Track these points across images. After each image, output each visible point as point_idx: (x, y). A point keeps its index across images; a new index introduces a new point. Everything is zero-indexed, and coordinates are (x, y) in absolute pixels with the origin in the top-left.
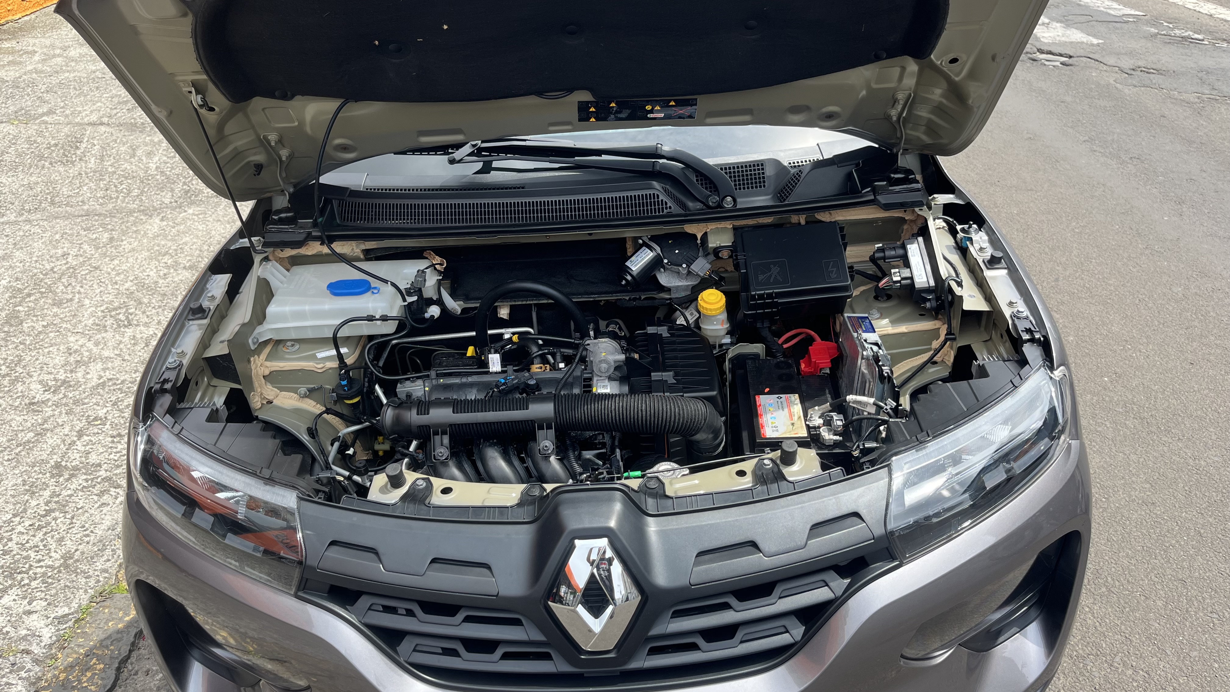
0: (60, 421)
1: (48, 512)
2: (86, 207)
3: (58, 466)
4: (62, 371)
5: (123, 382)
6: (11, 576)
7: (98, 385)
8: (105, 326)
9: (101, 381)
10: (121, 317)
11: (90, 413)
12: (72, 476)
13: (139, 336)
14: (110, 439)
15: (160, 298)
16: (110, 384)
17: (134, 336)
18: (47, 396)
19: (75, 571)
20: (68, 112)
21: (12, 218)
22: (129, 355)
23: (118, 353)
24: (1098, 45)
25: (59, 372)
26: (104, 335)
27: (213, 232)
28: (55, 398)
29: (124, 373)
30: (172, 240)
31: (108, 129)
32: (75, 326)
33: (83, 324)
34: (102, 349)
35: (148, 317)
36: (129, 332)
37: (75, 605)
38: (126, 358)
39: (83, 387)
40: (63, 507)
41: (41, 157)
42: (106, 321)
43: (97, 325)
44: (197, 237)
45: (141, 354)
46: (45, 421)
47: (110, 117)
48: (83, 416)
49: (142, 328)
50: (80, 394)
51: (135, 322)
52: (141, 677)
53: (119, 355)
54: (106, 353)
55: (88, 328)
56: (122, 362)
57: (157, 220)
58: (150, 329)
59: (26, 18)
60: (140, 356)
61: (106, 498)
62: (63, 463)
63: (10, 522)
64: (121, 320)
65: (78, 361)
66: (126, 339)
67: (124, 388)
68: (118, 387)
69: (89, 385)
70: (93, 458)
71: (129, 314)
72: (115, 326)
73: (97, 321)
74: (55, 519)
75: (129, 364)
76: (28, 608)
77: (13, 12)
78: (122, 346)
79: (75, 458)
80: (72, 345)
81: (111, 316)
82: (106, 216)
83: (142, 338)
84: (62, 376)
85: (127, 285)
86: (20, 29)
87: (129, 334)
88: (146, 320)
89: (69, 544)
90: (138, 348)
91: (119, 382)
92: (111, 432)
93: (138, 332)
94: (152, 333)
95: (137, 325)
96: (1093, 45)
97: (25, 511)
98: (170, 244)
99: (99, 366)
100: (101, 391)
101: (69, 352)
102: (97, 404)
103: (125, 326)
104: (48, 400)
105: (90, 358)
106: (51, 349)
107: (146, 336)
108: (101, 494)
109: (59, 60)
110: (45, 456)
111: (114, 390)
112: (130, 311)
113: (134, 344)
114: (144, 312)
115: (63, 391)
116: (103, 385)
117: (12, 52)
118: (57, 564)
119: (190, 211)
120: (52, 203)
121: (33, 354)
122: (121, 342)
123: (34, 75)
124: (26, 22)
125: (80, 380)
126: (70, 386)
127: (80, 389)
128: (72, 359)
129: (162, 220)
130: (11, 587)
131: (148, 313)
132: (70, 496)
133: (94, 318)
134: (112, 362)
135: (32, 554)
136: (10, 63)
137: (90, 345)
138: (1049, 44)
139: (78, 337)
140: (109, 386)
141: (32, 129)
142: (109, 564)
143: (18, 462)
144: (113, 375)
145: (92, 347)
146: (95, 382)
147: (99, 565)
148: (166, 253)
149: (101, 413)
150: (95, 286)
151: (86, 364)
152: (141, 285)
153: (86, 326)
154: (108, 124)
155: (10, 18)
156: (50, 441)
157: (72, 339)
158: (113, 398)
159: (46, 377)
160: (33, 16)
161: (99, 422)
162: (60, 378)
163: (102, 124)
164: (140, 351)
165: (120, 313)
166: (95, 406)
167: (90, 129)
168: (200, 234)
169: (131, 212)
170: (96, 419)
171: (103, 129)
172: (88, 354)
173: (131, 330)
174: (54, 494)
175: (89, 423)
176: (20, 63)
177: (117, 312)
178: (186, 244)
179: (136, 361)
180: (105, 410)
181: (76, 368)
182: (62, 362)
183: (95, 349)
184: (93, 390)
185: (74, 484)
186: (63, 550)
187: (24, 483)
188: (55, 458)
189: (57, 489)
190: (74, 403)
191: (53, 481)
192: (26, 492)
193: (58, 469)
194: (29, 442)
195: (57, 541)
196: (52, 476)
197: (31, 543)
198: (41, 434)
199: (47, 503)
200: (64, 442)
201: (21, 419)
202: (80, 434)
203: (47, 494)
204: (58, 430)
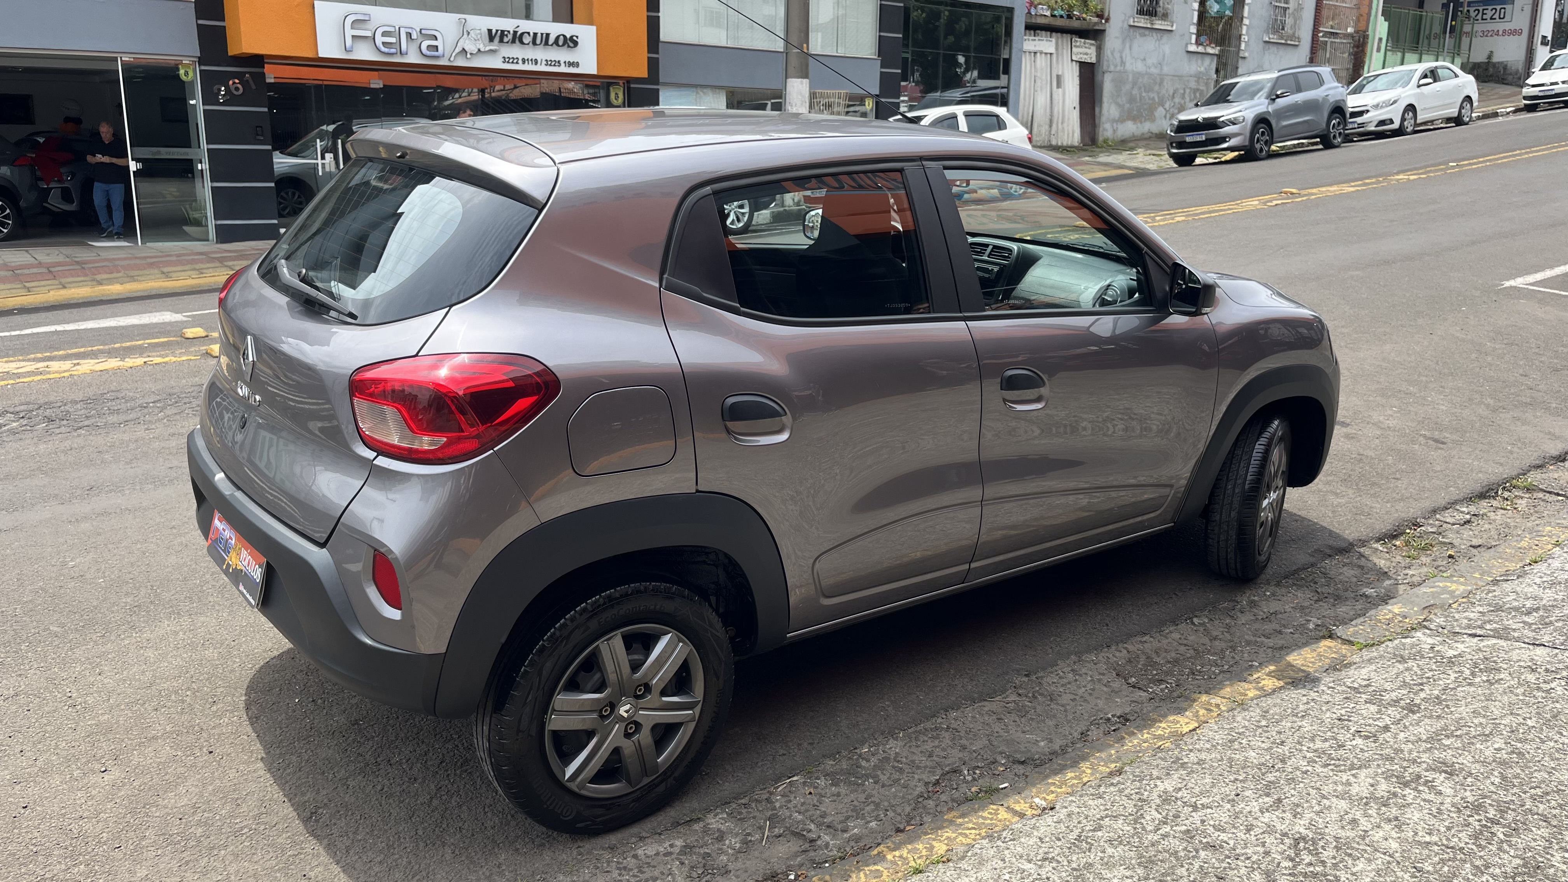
0: (1411, 746)
3: (1412, 711)
4: (1409, 800)
5: (1326, 765)
7: (1359, 768)
9: (1354, 772)
10: (1307, 859)
11: (1373, 745)
13: (1288, 815)
14: (1352, 719)
15: (1231, 873)
16: (1343, 768)
17: (1295, 816)
18: (1430, 775)
19: (1395, 655)
22: (1309, 794)
23: (1325, 801)
25: (1413, 799)
26: (1342, 833)
28: (1417, 770)
29: (1322, 774)
33: (1373, 866)
34: (1347, 813)
35: (1263, 844)
36: (1300, 827)
38: (1315, 791)
39: (1380, 771)
40: (1405, 684)
42: (1334, 858)
43: (1350, 855)
45: (1292, 791)
48: (1382, 744)
49: (1279, 827)
50: (1384, 765)
51: (1286, 841)
53: (1324, 797)
54: (1343, 804)
55: (1366, 855)
56: (1322, 788)
58: (1266, 820)
60: (1294, 789)
61: (1365, 683)
64: (1310, 852)
65: (1384, 806)
66: (1308, 815)
67: (1325, 758)
68: (1333, 762)
69: (1371, 771)
70: (1373, 708)
71: (1292, 860)
72: (1321, 843)
73: (1350, 862)
75: (1313, 784)
78: (1317, 808)
80: (1395, 835)
81: (1323, 863)
83: (1284, 811)
87: (1302, 822)
88: (1269, 840)
89: (1401, 667)
90: (1295, 800)
91: (1330, 767)
92: (1350, 723)
93: (1288, 822)
94: (1267, 814)
95: (1285, 835)
100: (1355, 761)
101: (1399, 824)
102: (1362, 750)
103: (1304, 839)
104: (1427, 770)
105: (1366, 804)
106: (1428, 839)
107: (1276, 813)
111: (1339, 760)
112: (1290, 864)
113: (1298, 805)
114: (1267, 853)
115: (1407, 774)
121: (1456, 840)
122: (1318, 813)
125: (1383, 780)
126: (1397, 777)
127: (1384, 769)
128: (1394, 811)
131: (1260, 849)
132: (1399, 689)
133: (1354, 870)
134: (1335, 790)
137: (1364, 824)
139: (1384, 844)
140: (1345, 765)
143: (1458, 723)
144: (1337, 776)
145: (1363, 821)
146: (1363, 773)
149: (1359, 741)
151: (1372, 797)
153: (1369, 861)
156: (1422, 730)
157: (1394, 845)
158: (1341, 752)
161: (1363, 734)
162: (1410, 791)
164: (1292, 796)
165: (1310, 864)
166: (1366, 749)
170: (1367, 737)
172: (1370, 812)
173: (1297, 828)
174: (1416, 694)
175: (1375, 736)
177: (1312, 869)
179: (1302, 785)
180: (1354, 743)
181: (1389, 799)
182: (1409, 810)
183: (1358, 815)
184: (1365, 765)
185: (1394, 695)
186: (1406, 665)
187: (1447, 706)
188: (1415, 717)
189: (1412, 696)
190: (1392, 759)
191: (1417, 701)
192: (1445, 700)
193: (1412, 709)
194: (1447, 737)
195: (1411, 670)
196: (1419, 706)
197: (1436, 673)
198: (1434, 739)
199: (1422, 690)
200: (1405, 727)
201: (1460, 760)
202: (1386, 728)
203: (1422, 695)
204: (1412, 738)
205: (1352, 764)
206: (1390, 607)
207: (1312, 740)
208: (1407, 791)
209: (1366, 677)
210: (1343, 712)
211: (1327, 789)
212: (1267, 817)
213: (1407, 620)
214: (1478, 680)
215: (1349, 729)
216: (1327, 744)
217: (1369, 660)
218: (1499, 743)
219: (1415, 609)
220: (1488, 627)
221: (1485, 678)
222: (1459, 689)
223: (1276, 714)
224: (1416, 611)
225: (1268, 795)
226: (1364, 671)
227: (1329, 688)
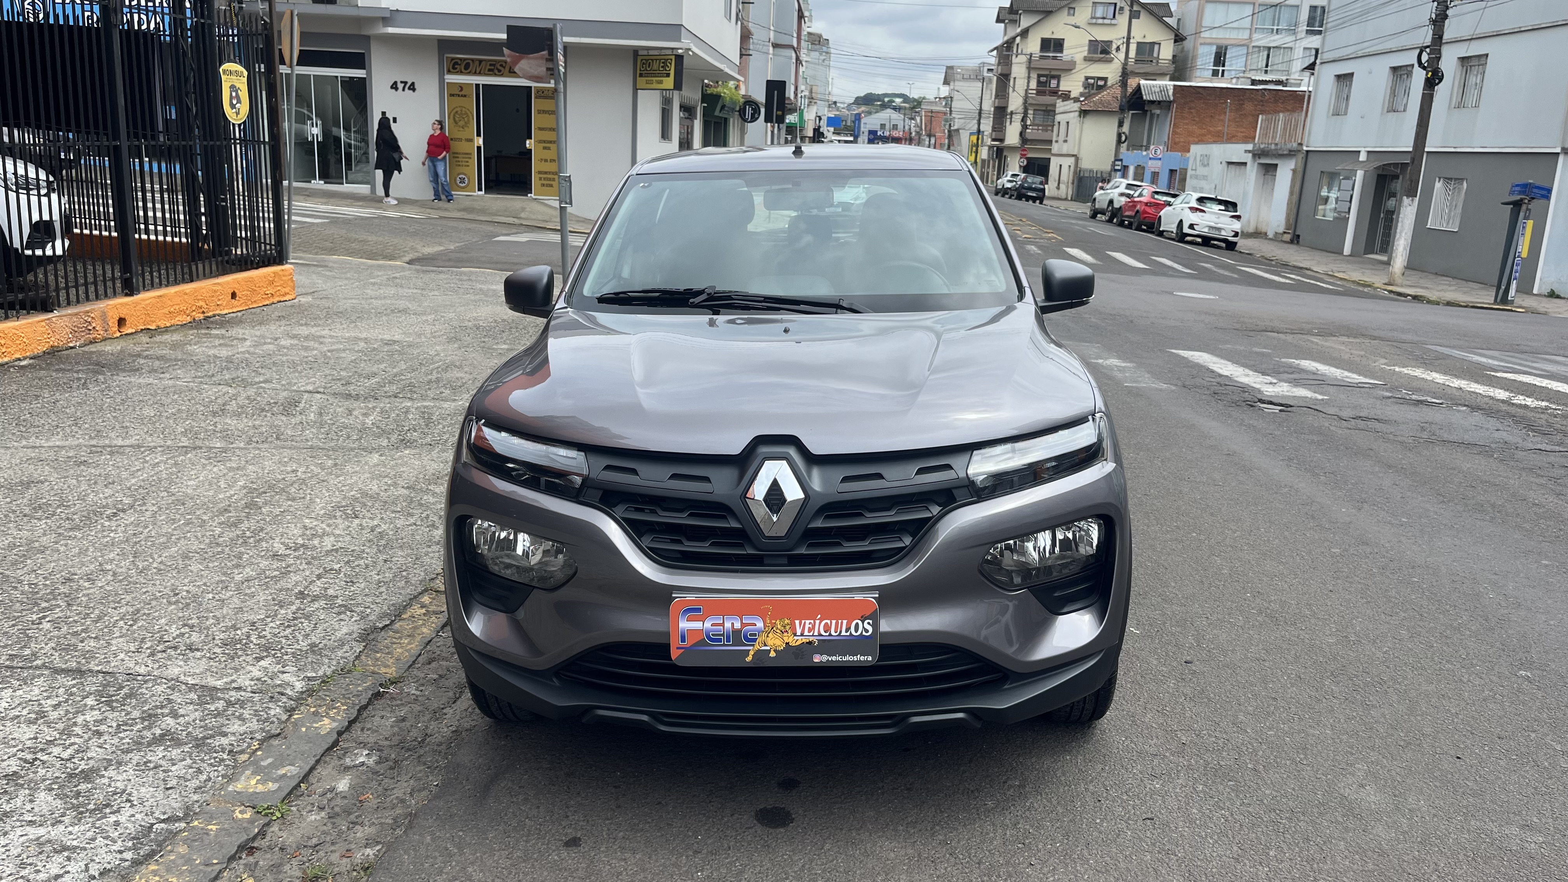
0: (301, 568)
1: (295, 619)
2: (310, 443)
3: (301, 593)
5: (353, 551)
6: (266, 650)
8: (335, 516)
12: (313, 601)
18: (288, 552)
19: (320, 654)
20: (284, 382)
21: (242, 445)
24: (1323, 400)
25: (297, 539)
27: (428, 467)
28: (296, 554)
30: (391, 468)
31: (324, 396)
32: (309, 514)
33: (316, 513)
36: (357, 521)
37: (320, 673)
39: (319, 550)
40: (308, 617)
41: (263, 410)
44: (414, 469)
46: (289, 566)
47: (325, 388)
50: (317, 554)
52: (377, 719)
54: (337, 532)
55: (320, 516)
57: (377, 456)
59: (232, 315)
61: (342, 617)
62: (306, 592)
63: (263, 620)
65: (314, 534)
70: (331, 592)
73: (327, 512)
74: (302, 623)
76: (282, 669)
77: (222, 308)
79: (316, 589)
80: (307, 524)
82: (328, 450)
84: (300, 541)
85: (352, 493)
86: (228, 322)
89: (314, 639)
96: (1317, 400)
97: (276, 615)
98: (389, 471)
99: (332, 539)
101: (306, 528)
104: (290, 554)
106: (289, 525)
108: (339, 614)
109: (271, 347)
110: (290, 586)
115: (302, 551)
116: (337, 550)
117: (223, 337)
118: (305, 649)
119: (407, 452)
120: (278, 438)
121: (274, 527)
122: (349, 527)
123: (247, 355)
124: (233, 317)
125: (316, 545)
126: (308, 548)
127: (317, 551)
128: (308, 532)
129: (381, 455)
130: (267, 657)
132: (313, 611)
133: (325, 510)
135: (284, 641)
136: (220, 345)
137: (324, 526)
138: (1271, 396)
139: (312, 520)
141: (251, 392)
142: (348, 654)
143: (267, 587)
146: (329, 547)
147: (340, 654)
148: (387, 476)
149: (337, 567)
150: (324, 491)
151: (321, 537)
152: (365, 494)
153: (318, 514)
154: (324, 393)
155: (218, 312)
156: (294, 578)
157: (307, 521)
159: (287, 541)
160: (239, 314)
163: (318, 392)
167: (306, 396)
168: (416, 467)
169: (352, 449)
170: (331, 570)
171: (319, 396)
174: (299, 609)
176: (232, 346)
178: (404, 472)
180: (339, 566)
181: (312, 538)
182: (300, 534)
183: (327, 529)
184: (328, 553)
185: (316, 605)
186: (309, 641)
187: (274, 599)
188: (299, 588)
189: (302, 606)
190: (312, 558)
191: (298, 601)
192: (275, 605)
193: (301, 595)
194: (275, 576)
195: (304, 636)
196: (297, 598)
197: (282, 634)
198: (285, 573)
199: (294, 613)
200: (306, 580)
201: (267, 563)
202: (319, 577)
203: (294, 608)
204: (300, 573)
205: (337, 552)
206: (335, 725)
207: (367, 566)
208: (302, 542)
209: (342, 623)
210: (352, 589)
211: (348, 538)
212: (376, 523)
213: (312, 710)
214: (245, 630)
215: (345, 574)
216: (356, 563)
217: (343, 645)
218: (238, 578)
219: (304, 729)
220: (221, 704)
221: (239, 632)
222: (262, 617)
223: (399, 581)
224: (303, 726)
225: (380, 533)
226: (345, 630)
227: (369, 607)
